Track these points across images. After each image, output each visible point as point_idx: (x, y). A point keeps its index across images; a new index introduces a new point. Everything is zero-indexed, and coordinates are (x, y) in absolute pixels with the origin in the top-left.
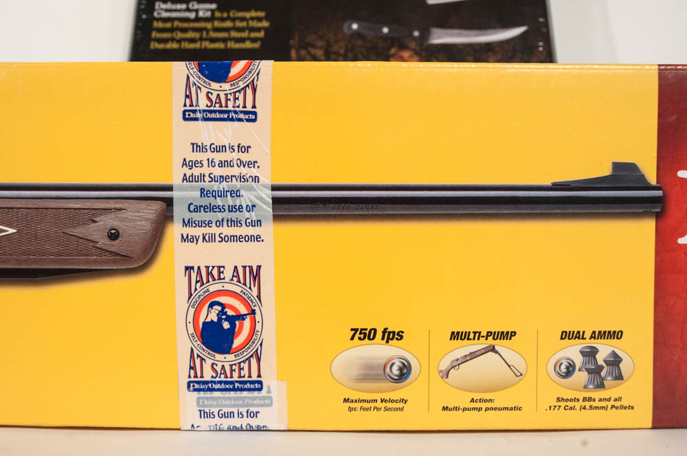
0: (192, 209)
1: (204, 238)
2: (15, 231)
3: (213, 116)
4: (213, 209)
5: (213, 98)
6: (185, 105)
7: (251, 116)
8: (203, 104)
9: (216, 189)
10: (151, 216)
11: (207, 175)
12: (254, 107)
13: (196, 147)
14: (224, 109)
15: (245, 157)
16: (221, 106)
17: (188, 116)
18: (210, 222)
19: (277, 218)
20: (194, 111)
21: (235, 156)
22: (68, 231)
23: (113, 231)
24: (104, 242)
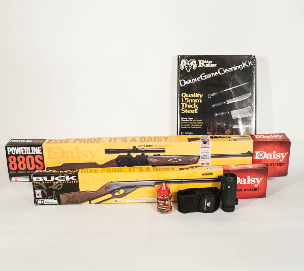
1: (203, 160)
2: (182, 160)
3: (205, 148)
4: (204, 157)
5: (205, 146)
7: (209, 148)
10: (197, 158)
11: (204, 154)
13: (203, 151)
15: (208, 152)
17: (202, 148)
19: (211, 158)
22: (188, 160)
24: (192, 161)
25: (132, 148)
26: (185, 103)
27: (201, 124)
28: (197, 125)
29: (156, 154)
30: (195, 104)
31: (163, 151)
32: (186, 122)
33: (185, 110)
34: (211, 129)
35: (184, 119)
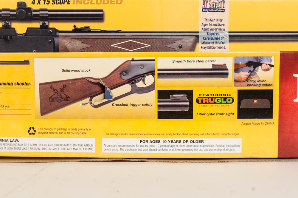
0: (204, 39)
1: (208, 48)
2: (150, 46)
3: (211, 10)
4: (211, 39)
5: (212, 5)
6: (203, 7)
7: (223, 10)
8: (208, 7)
9: (212, 32)
10: (192, 41)
11: (209, 28)
12: (224, 7)
13: (206, 20)
14: (215, 8)
15: (221, 23)
16: (214, 7)
17: (204, 10)
18: (210, 43)
19: (230, 41)
20: (206, 9)
21: (218, 23)
22: (166, 45)
23: (180, 46)
25: (15, 7)
29: (80, 25)
31: (99, 17)
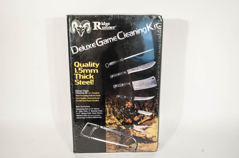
26: (79, 74)
27: (98, 97)
28: (93, 98)
30: (90, 74)
32: (80, 95)
33: (78, 81)
34: (110, 102)
35: (78, 92)
